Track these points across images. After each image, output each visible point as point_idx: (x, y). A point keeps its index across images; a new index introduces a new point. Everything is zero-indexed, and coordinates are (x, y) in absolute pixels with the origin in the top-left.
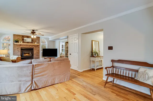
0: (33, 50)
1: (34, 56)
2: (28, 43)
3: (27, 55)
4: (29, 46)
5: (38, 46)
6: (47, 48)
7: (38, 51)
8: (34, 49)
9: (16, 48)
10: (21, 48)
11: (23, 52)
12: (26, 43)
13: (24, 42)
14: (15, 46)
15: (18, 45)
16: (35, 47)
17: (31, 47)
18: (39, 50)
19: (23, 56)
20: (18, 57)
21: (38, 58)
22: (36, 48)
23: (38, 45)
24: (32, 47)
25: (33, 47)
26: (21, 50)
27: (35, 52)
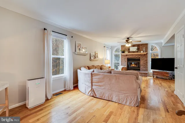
0: (139, 60)
1: (141, 67)
2: (134, 52)
3: (133, 65)
4: (135, 56)
7: (146, 62)
8: (141, 59)
9: (123, 58)
10: (128, 58)
11: (130, 62)
12: (132, 52)
13: (129, 52)
14: (123, 56)
15: (124, 55)
16: (141, 57)
18: (147, 60)
19: (129, 67)
20: (123, 67)
21: (145, 70)
22: (143, 58)
23: (145, 54)
24: (138, 57)
25: (140, 56)
26: (128, 60)
27: (142, 62)
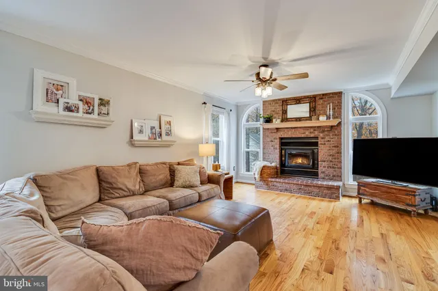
0: (316, 144)
1: (322, 167)
3: (300, 161)
4: (302, 131)
5: (335, 129)
6: (380, 136)
7: (335, 150)
8: (320, 141)
9: (269, 139)
10: (281, 139)
11: (287, 151)
12: (292, 121)
14: (267, 133)
15: (271, 129)
16: (321, 135)
17: (307, 134)
18: (338, 146)
19: (286, 164)
20: (264, 167)
21: (334, 176)
22: (327, 138)
23: (332, 127)
24: (312, 135)
25: (316, 133)
26: (282, 144)
27: (323, 152)
